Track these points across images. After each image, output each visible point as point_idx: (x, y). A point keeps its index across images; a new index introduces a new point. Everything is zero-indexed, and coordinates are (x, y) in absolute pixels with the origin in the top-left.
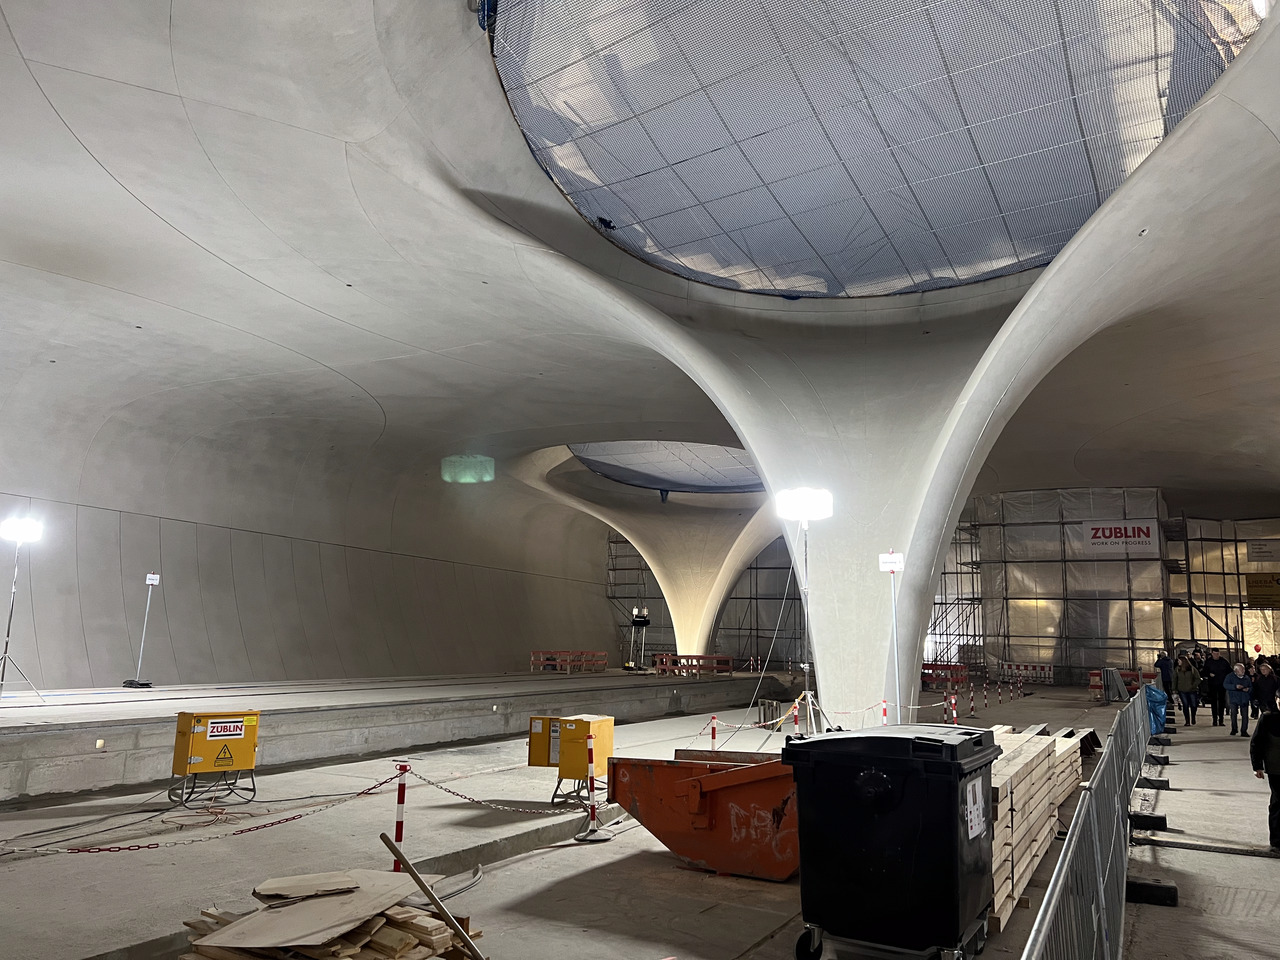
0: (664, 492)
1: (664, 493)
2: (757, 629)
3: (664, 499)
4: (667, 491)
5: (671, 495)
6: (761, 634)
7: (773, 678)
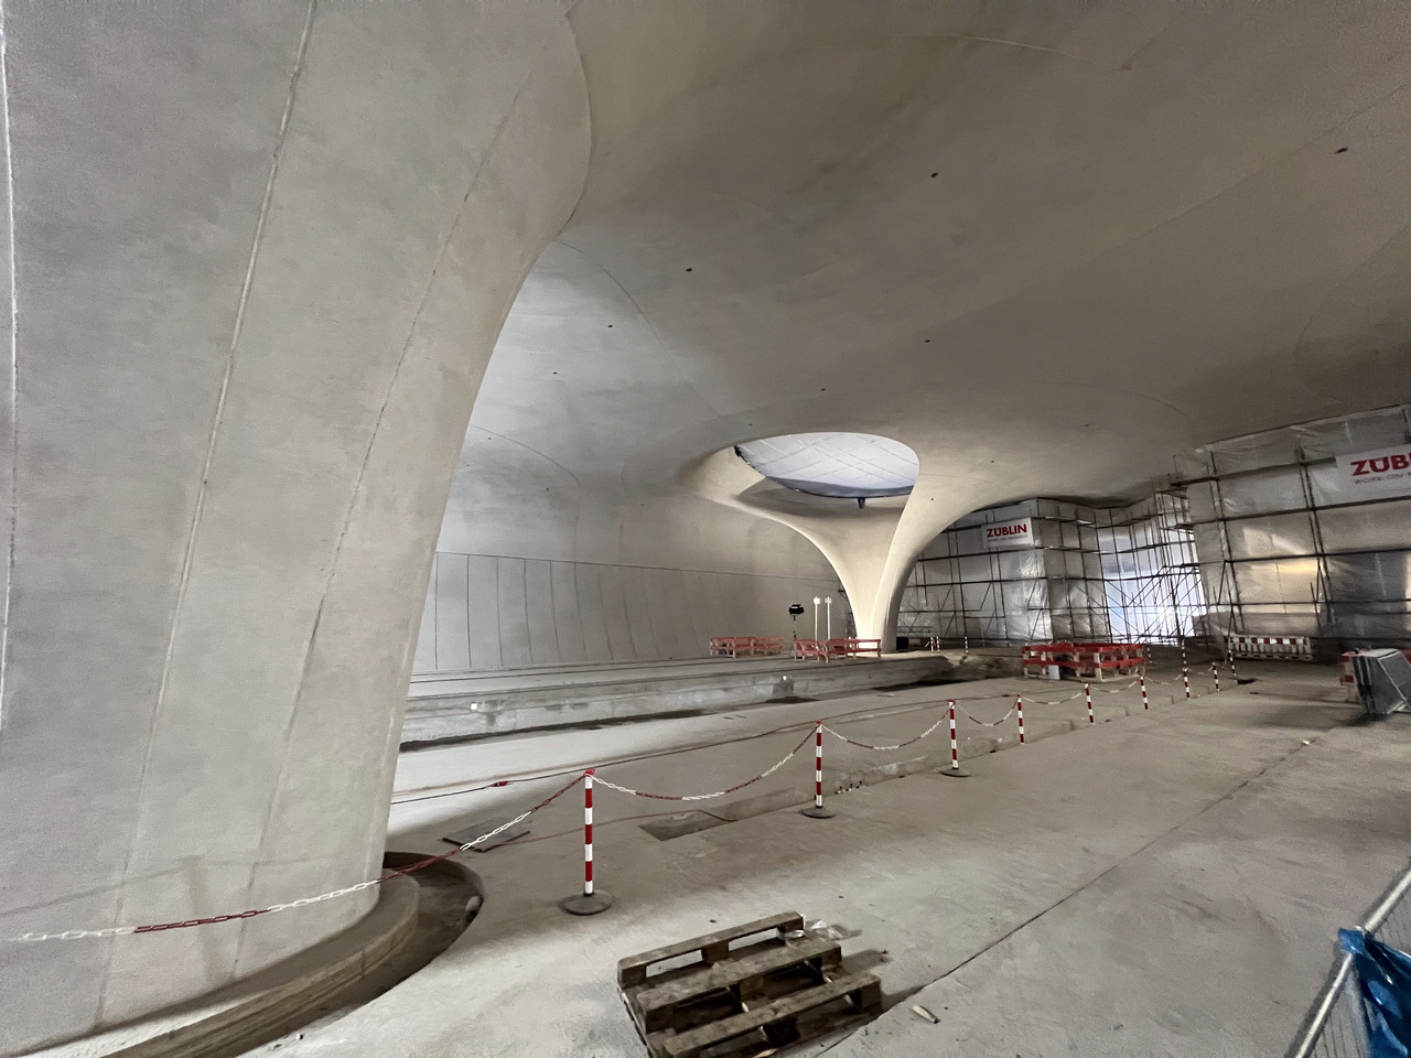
1: (862, 500)
3: (861, 505)
4: (864, 498)
7: (942, 658)
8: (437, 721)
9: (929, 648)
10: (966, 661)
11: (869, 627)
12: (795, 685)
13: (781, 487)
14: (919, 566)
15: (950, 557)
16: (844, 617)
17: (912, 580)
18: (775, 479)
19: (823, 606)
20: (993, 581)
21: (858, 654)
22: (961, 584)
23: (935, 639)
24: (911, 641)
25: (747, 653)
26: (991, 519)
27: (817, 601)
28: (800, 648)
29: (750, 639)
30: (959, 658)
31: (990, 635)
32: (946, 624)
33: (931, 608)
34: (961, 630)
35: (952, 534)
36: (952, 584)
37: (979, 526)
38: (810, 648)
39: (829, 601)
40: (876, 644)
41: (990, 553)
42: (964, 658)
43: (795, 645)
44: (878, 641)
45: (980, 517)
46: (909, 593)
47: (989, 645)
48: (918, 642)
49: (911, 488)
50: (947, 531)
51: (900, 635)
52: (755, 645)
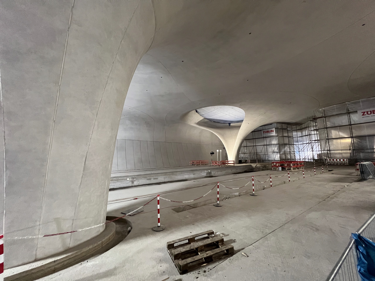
1: (230, 124)
7: (251, 165)
8: (119, 183)
9: (247, 163)
10: (257, 166)
11: (231, 157)
12: (212, 173)
13: (208, 121)
14: (245, 141)
15: (253, 139)
16: (225, 155)
17: (243, 145)
18: (206, 119)
19: (219, 152)
20: (264, 145)
21: (228, 165)
22: (256, 146)
23: (249, 160)
24: (242, 161)
25: (199, 165)
26: (264, 129)
27: (218, 151)
28: (213, 163)
29: (200, 161)
30: (255, 165)
31: (263, 159)
32: (252, 156)
33: (248, 152)
34: (256, 158)
35: (254, 133)
36: (254, 146)
37: (261, 131)
38: (216, 163)
39: (221, 151)
40: (233, 162)
41: (264, 138)
42: (256, 165)
43: (212, 162)
44: (234, 161)
45: (262, 128)
46: (242, 148)
47: (263, 162)
48: (244, 161)
49: (243, 120)
50: (252, 132)
51: (239, 159)
52: (201, 162)
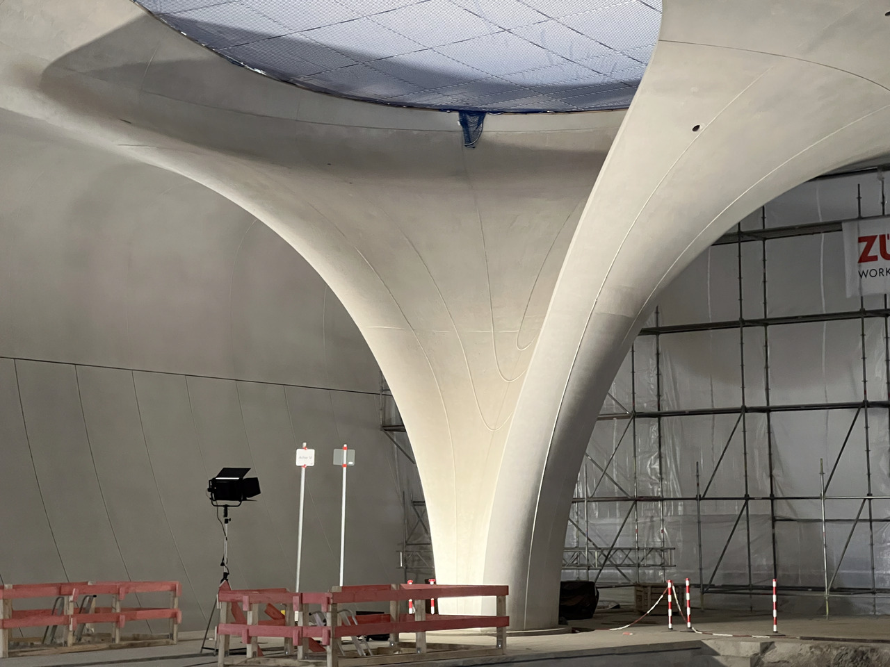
0: (471, 117)
1: (472, 120)
2: (772, 498)
3: (470, 135)
4: (481, 114)
5: (493, 126)
6: (783, 510)
7: (698, 648)
11: (475, 546)
15: (742, 323)
20: (866, 405)
21: (434, 637)
22: (767, 410)
23: (680, 589)
24: (606, 598)
25: (50, 640)
26: (871, 205)
27: (305, 457)
33: (673, 486)
35: (752, 248)
36: (745, 410)
39: (345, 457)
41: (863, 314)
42: (766, 647)
44: (499, 592)
51: (572, 575)
